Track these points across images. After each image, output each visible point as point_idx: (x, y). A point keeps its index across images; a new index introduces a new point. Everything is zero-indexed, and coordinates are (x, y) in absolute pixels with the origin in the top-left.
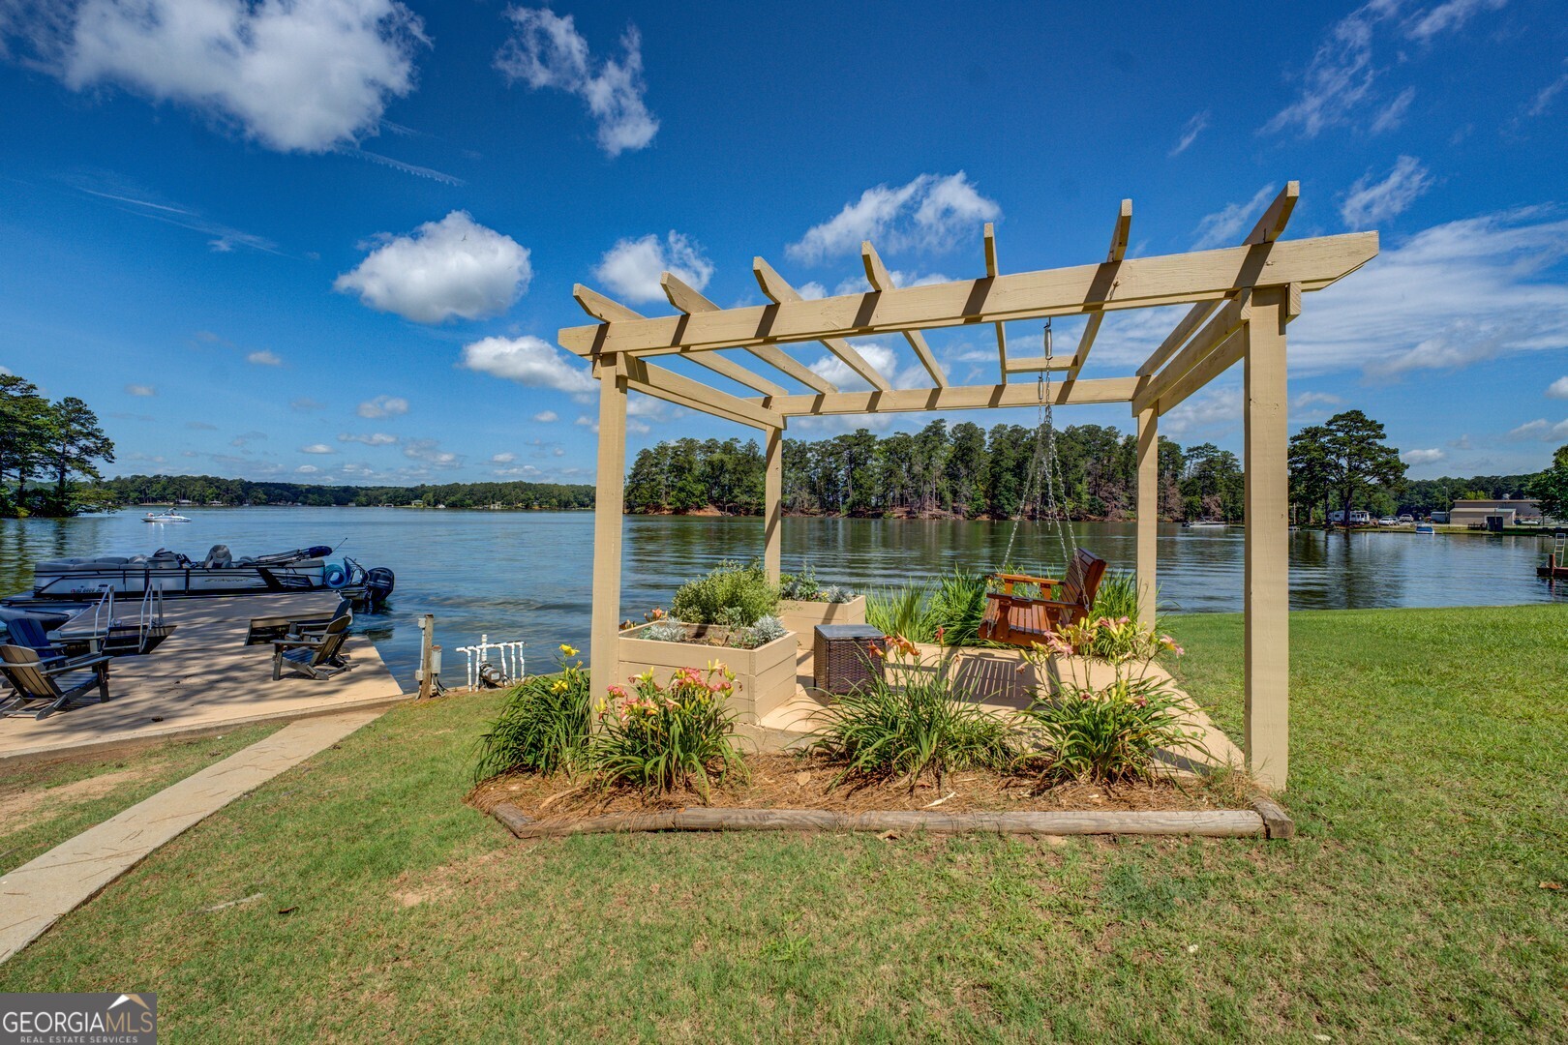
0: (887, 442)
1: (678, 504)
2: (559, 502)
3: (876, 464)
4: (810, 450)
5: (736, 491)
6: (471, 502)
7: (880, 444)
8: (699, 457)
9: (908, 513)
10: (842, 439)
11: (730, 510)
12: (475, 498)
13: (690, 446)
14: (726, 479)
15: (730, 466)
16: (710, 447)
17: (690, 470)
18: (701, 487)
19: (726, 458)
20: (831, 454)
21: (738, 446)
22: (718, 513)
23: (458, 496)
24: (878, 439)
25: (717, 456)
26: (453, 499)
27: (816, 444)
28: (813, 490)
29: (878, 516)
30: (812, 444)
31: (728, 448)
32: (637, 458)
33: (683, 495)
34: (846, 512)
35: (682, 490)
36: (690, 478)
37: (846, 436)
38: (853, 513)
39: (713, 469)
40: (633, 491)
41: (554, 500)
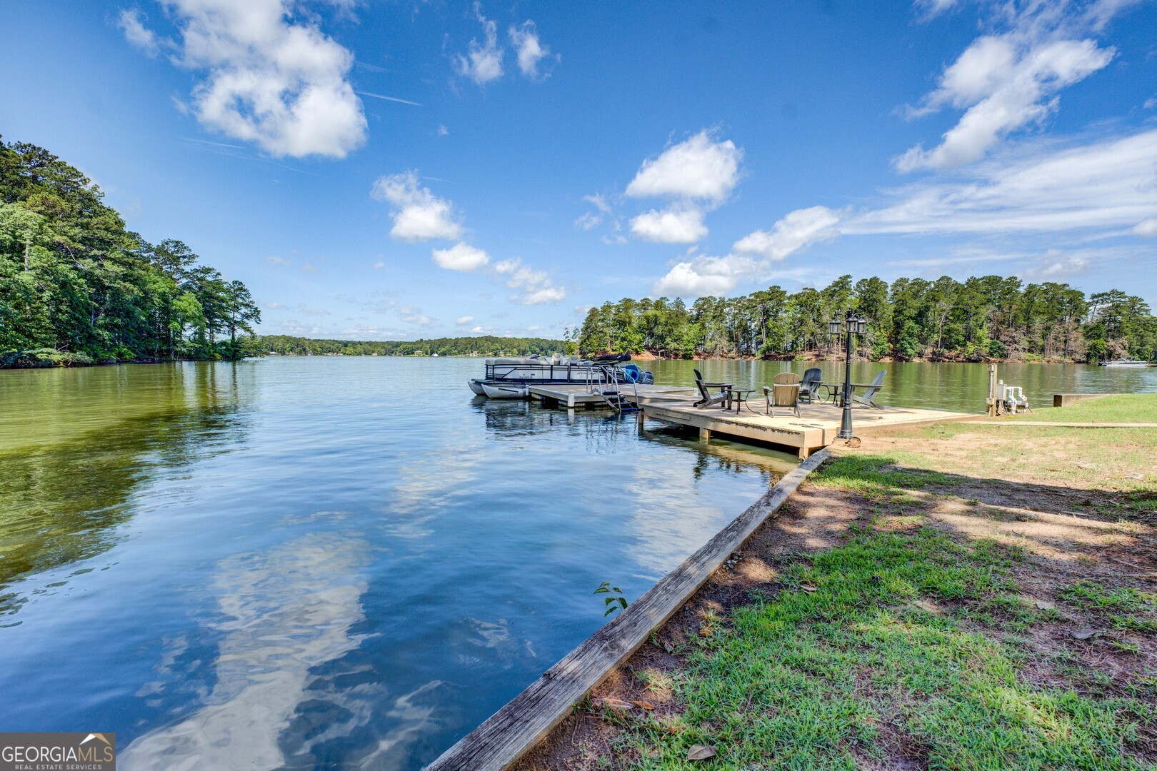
0: (797, 297)
1: (621, 350)
2: (519, 351)
3: (787, 316)
4: (729, 305)
5: (668, 340)
6: (456, 351)
7: (790, 298)
8: (636, 314)
9: (817, 356)
10: (757, 295)
11: (662, 354)
12: (459, 349)
13: (628, 304)
14: (658, 330)
15: (662, 320)
16: (645, 304)
17: (630, 323)
18: (639, 337)
19: (658, 313)
20: (748, 308)
21: (667, 303)
22: (653, 358)
23: (447, 347)
24: (788, 294)
25: (651, 312)
26: (443, 349)
27: (734, 300)
28: (732, 338)
29: (791, 358)
30: (730, 300)
31: (659, 305)
32: (588, 315)
33: (625, 343)
34: (760, 356)
35: (623, 339)
36: (630, 330)
37: (761, 292)
38: (766, 357)
39: (648, 322)
40: (585, 341)
41: (515, 350)
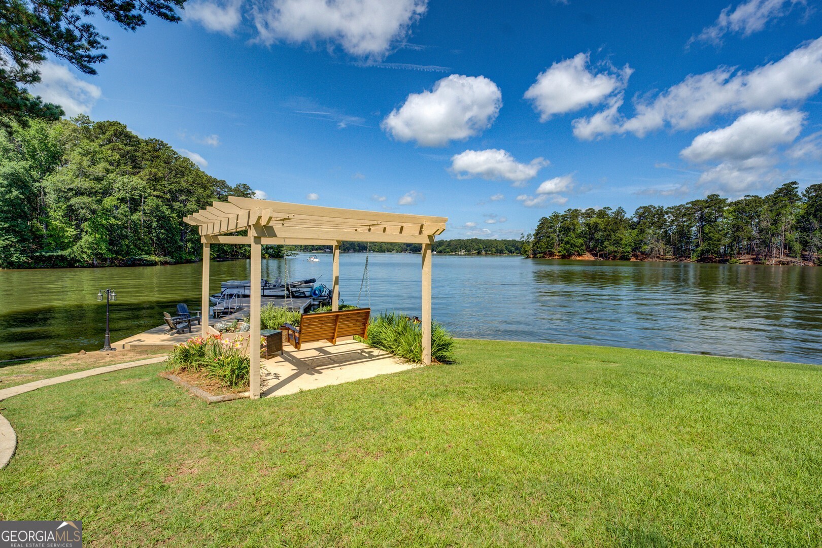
0: (737, 203)
1: (565, 252)
2: (497, 250)
3: (725, 222)
4: (667, 213)
5: (606, 243)
6: (449, 250)
7: (730, 205)
8: (581, 220)
9: (754, 260)
10: (694, 203)
11: (601, 256)
12: (451, 248)
13: (575, 213)
14: (599, 235)
15: (601, 227)
16: (589, 213)
17: (574, 230)
18: (580, 241)
19: (599, 221)
20: (684, 215)
21: (609, 212)
22: (592, 258)
23: (443, 247)
24: (729, 201)
25: (594, 219)
26: (440, 248)
27: (673, 208)
28: (668, 242)
29: (725, 261)
30: (668, 208)
31: (602, 214)
32: (538, 224)
33: (568, 246)
34: (695, 258)
35: (567, 243)
36: (573, 235)
37: (697, 201)
38: (703, 258)
39: (589, 229)
40: (536, 243)
41: (494, 249)
